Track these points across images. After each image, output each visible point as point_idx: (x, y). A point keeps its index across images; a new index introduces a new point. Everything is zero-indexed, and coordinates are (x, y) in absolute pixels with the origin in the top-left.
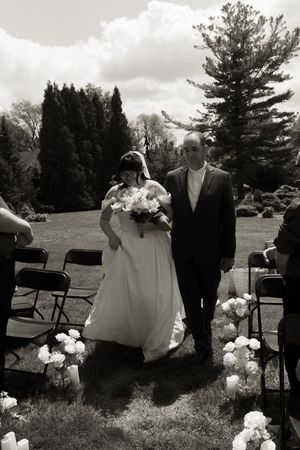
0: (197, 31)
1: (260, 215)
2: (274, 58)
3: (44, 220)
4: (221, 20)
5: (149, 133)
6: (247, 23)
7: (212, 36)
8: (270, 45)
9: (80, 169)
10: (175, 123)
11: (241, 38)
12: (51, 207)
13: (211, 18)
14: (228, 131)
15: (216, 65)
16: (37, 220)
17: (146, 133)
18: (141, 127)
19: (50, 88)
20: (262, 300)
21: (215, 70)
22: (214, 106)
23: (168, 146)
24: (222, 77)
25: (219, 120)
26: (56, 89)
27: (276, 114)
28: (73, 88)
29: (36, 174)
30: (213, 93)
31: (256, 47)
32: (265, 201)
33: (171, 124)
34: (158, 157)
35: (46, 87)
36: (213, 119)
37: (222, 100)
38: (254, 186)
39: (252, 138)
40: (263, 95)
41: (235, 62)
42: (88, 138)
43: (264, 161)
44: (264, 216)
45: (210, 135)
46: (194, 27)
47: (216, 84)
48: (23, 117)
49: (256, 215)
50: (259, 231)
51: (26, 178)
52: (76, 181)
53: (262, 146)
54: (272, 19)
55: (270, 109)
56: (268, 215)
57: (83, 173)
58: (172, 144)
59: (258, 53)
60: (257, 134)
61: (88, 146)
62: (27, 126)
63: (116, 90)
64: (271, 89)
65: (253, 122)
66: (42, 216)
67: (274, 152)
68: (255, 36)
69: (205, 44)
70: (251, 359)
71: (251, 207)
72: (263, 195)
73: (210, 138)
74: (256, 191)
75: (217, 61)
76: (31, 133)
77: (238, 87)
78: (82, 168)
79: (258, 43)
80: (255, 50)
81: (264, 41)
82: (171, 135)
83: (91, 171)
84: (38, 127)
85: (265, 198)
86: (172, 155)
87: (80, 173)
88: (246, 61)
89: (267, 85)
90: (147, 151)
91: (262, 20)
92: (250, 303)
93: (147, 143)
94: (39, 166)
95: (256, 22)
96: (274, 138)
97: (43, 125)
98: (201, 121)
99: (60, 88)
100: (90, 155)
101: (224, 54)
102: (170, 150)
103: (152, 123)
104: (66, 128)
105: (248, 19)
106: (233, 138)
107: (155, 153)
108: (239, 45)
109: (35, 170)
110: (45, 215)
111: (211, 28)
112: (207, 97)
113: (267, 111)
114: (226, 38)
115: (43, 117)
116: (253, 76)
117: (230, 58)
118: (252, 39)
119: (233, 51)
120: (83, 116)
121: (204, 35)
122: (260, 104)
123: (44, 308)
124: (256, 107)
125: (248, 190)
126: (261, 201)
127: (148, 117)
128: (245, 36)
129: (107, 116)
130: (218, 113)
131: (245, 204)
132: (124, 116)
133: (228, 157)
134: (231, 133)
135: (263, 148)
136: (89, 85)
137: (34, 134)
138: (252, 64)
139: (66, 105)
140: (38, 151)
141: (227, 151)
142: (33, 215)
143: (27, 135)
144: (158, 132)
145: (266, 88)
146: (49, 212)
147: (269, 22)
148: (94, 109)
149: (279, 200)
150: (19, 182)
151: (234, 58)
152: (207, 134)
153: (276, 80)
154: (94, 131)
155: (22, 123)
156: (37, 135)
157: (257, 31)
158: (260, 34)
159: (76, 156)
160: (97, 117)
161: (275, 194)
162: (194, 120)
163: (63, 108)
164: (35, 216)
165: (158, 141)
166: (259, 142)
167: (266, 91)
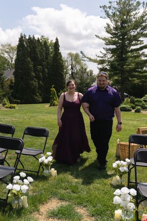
0: (102, 9)
1: (133, 111)
2: (144, 24)
3: (14, 108)
4: (116, 3)
5: (74, 63)
6: (130, 5)
7: (110, 12)
8: (142, 17)
9: (35, 81)
10: (88, 58)
11: (126, 13)
12: (19, 101)
13: (110, 2)
14: (116, 63)
15: (112, 28)
16: (10, 108)
17: (72, 63)
18: (69, 59)
19: (22, 37)
20: (138, 164)
21: (111, 30)
22: (110, 49)
23: (83, 70)
24: (115, 34)
25: (112, 57)
26: (25, 38)
27: (144, 55)
28: (34, 37)
29: (12, 83)
30: (109, 42)
31: (134, 18)
32: (136, 103)
33: (85, 59)
34: (77, 76)
35: (20, 36)
36: (109, 57)
37: (114, 47)
38: (130, 94)
39: (130, 68)
40: (137, 44)
41: (122, 26)
42: (40, 65)
43: (136, 81)
44: (136, 112)
45: (107, 65)
46: (101, 7)
47: (111, 38)
48: (7, 52)
49: (131, 110)
50: (133, 120)
51: (6, 84)
52: (33, 87)
53: (135, 72)
54: (144, 3)
55: (141, 52)
56: (138, 111)
57: (37, 83)
58: (86, 69)
59: (136, 21)
60: (133, 66)
61: (40, 69)
62: (9, 57)
63: (57, 39)
64: (142, 41)
65: (130, 59)
66: (13, 105)
67: (142, 76)
68: (134, 12)
69: (106, 16)
70: (130, 202)
71: (128, 106)
72: (136, 100)
73: (106, 67)
74: (132, 97)
75: (112, 25)
76: (10, 61)
77: (123, 39)
78: (37, 80)
79: (135, 16)
80: (134, 20)
81: (139, 15)
82: (85, 65)
83: (41, 83)
84: (15, 57)
85: (136, 101)
86: (85, 76)
87: (35, 83)
88: (129, 26)
89: (140, 39)
90: (72, 73)
91: (138, 3)
92: (129, 165)
93: (72, 68)
94: (13, 78)
95: (135, 4)
96: (142, 68)
97: (17, 57)
98: (102, 57)
99: (27, 38)
100: (41, 74)
101: (116, 22)
102: (84, 73)
103: (76, 58)
104: (29, 59)
105: (130, 3)
106: (119, 67)
107: (76, 74)
108: (125, 17)
109: (11, 80)
110: (15, 105)
111: (110, 7)
112: (106, 44)
113: (139, 53)
114: (118, 13)
115: (18, 52)
116: (132, 34)
117: (119, 24)
118: (132, 14)
119: (122, 20)
120: (39, 53)
121: (106, 11)
122: (135, 49)
123: (11, 159)
124: (132, 51)
125: (127, 96)
126: (134, 103)
127: (73, 54)
128: (129, 12)
129: (51, 53)
130: (111, 53)
131: (125, 104)
132: (60, 54)
133: (117, 78)
134: (118, 65)
135: (136, 74)
136: (42, 36)
137: (12, 61)
138: (132, 28)
139: (30, 47)
140: (13, 70)
141: (116, 74)
142: (8, 105)
143: (8, 61)
144: (78, 62)
145: (139, 41)
146: (17, 103)
147: (142, 5)
148: (45, 49)
149: (144, 103)
150: (2, 86)
151: (122, 24)
152: (105, 65)
153: (145, 37)
154: (44, 61)
155: (6, 55)
156: (14, 62)
157: (135, 9)
158: (137, 11)
159: (34, 74)
160: (46, 53)
161: (142, 99)
162: (98, 57)
163: (28, 48)
164: (10, 105)
165: (78, 67)
166: (134, 70)
167: (139, 42)
